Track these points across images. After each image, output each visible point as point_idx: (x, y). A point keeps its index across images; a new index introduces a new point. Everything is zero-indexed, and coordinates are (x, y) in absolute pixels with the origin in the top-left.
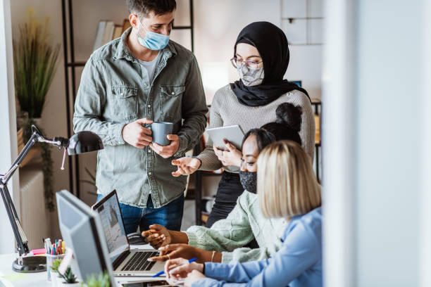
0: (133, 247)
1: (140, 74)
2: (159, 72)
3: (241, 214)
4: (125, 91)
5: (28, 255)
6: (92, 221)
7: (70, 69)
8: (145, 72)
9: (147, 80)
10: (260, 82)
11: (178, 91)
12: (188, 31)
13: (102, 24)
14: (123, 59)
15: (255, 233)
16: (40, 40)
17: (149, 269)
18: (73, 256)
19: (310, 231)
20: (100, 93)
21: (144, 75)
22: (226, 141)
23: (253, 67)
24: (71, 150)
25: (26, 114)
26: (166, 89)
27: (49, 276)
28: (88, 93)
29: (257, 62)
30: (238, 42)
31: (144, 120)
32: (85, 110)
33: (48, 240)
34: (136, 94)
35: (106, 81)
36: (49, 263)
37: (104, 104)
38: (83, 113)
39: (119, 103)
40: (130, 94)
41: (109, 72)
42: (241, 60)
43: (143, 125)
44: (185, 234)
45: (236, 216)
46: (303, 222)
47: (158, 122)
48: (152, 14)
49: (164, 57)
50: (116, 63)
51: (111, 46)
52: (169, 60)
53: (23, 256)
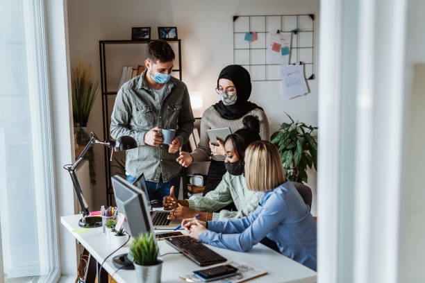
0: (154, 209)
1: (154, 97)
2: (166, 96)
3: (226, 185)
4: (144, 109)
5: (89, 216)
6: (140, 196)
7: (104, 96)
8: (157, 96)
9: (158, 101)
10: (234, 103)
11: (178, 108)
12: (178, 72)
13: (125, 68)
14: (142, 89)
15: (234, 198)
16: (86, 78)
17: (167, 224)
18: (125, 220)
19: (281, 198)
20: (128, 110)
21: (156, 98)
22: (218, 139)
23: (230, 93)
24: (117, 148)
25: (78, 124)
26: (171, 106)
27: (104, 230)
28: (120, 110)
29: (232, 90)
30: (220, 78)
31: (156, 128)
32: (118, 121)
33: (103, 207)
34: (151, 110)
35: (132, 103)
36: (104, 222)
37: (131, 117)
38: (117, 123)
39: (141, 117)
40: (148, 111)
41: (134, 97)
42: (222, 89)
43: (156, 131)
44: (187, 202)
45: (222, 187)
46: (276, 193)
47: (166, 129)
48: (158, 62)
49: (169, 87)
50: (138, 91)
51: (134, 81)
52: (173, 89)
53: (86, 216)
